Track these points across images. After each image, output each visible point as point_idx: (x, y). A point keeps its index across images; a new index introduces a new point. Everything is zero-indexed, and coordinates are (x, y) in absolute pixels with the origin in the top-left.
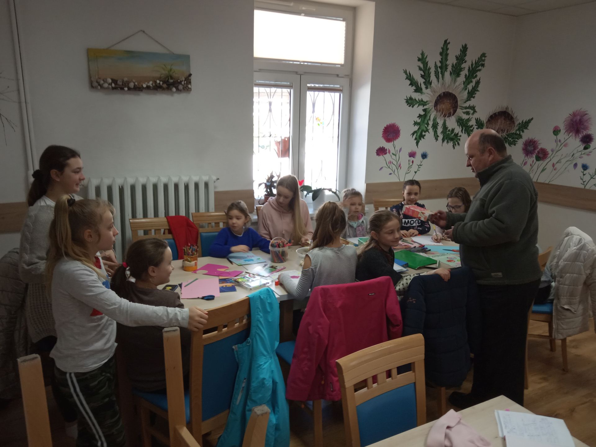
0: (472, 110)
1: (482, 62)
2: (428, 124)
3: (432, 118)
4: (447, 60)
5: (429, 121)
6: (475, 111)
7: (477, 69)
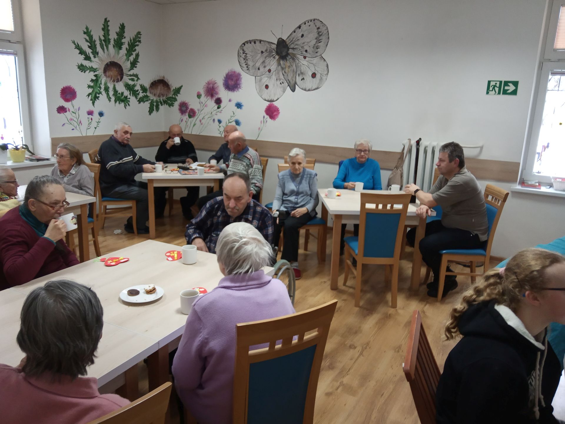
0: (136, 77)
1: (138, 39)
2: (100, 88)
3: (103, 82)
4: (109, 35)
5: (101, 85)
6: (138, 79)
7: (135, 44)
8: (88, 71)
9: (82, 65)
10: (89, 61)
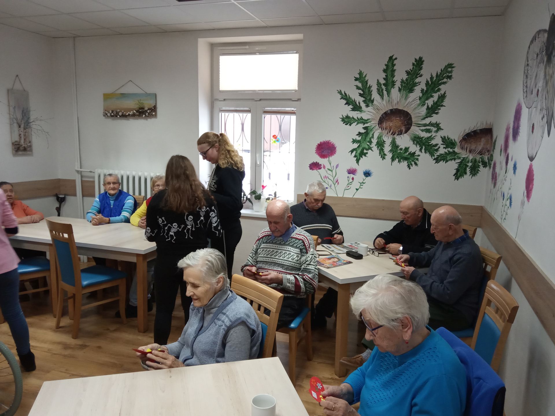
0: (435, 127)
1: (448, 74)
2: (371, 142)
3: (376, 135)
5: (372, 139)
6: (439, 129)
7: (440, 82)
8: (356, 123)
9: (347, 117)
10: (358, 112)
